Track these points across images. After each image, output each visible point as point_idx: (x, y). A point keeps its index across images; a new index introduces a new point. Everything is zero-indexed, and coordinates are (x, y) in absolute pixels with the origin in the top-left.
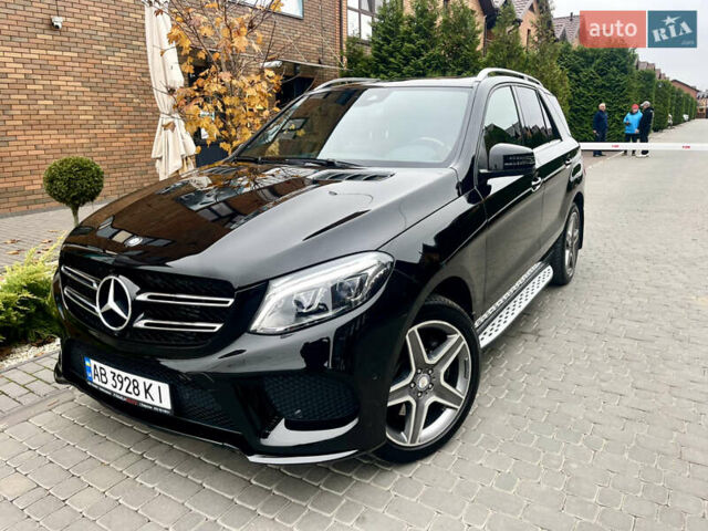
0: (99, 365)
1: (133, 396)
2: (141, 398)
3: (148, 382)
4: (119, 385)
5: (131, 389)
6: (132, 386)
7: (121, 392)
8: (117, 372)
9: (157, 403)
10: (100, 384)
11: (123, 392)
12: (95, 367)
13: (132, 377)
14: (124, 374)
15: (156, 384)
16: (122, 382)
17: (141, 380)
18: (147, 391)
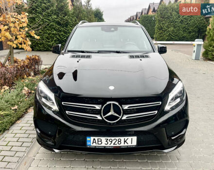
0: (96, 138)
1: (118, 145)
2: (122, 144)
3: (126, 138)
4: (109, 143)
5: (117, 143)
6: (117, 141)
7: (111, 145)
8: (109, 138)
9: (130, 144)
10: (97, 145)
11: (112, 145)
12: (94, 139)
13: (117, 138)
14: (113, 138)
15: (130, 138)
16: (112, 142)
17: (122, 139)
18: (125, 141)
